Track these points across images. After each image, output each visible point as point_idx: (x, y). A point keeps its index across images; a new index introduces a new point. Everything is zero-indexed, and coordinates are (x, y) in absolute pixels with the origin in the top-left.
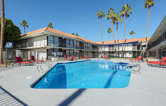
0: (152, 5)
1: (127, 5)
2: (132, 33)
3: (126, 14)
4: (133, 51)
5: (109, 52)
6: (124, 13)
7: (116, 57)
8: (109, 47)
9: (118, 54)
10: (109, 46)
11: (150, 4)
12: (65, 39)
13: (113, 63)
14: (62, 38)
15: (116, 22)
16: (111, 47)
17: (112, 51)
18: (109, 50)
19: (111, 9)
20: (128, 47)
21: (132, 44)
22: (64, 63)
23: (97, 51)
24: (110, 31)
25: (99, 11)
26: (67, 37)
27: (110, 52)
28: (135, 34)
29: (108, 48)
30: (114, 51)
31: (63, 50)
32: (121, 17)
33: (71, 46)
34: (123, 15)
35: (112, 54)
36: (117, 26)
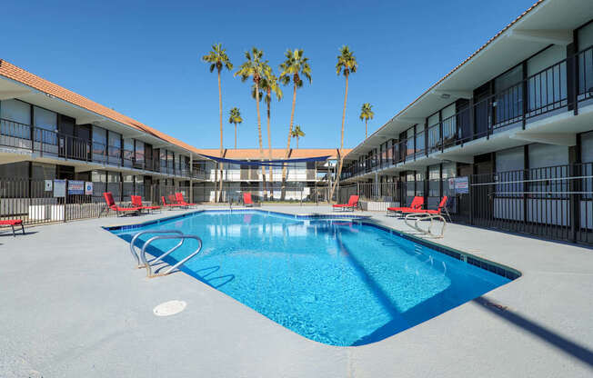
0: (353, 70)
1: (300, 54)
2: (297, 133)
3: (296, 76)
4: (308, 182)
5: (243, 184)
6: (291, 71)
7: (266, 199)
8: (242, 168)
9: (272, 192)
10: (244, 165)
11: (349, 65)
12: (89, 127)
13: (294, 216)
14: (73, 120)
15: (265, 94)
16: (250, 170)
17: (252, 183)
18: (242, 178)
19: (255, 51)
20: (298, 171)
21: (305, 164)
22: (129, 227)
23: (203, 181)
24: (237, 120)
25: (215, 48)
26: (104, 119)
27: (246, 183)
28: (303, 135)
29: (239, 171)
30: (258, 183)
31: (77, 171)
32: (282, 83)
33: (111, 159)
34: (288, 79)
35: (252, 190)
36: (269, 106)
